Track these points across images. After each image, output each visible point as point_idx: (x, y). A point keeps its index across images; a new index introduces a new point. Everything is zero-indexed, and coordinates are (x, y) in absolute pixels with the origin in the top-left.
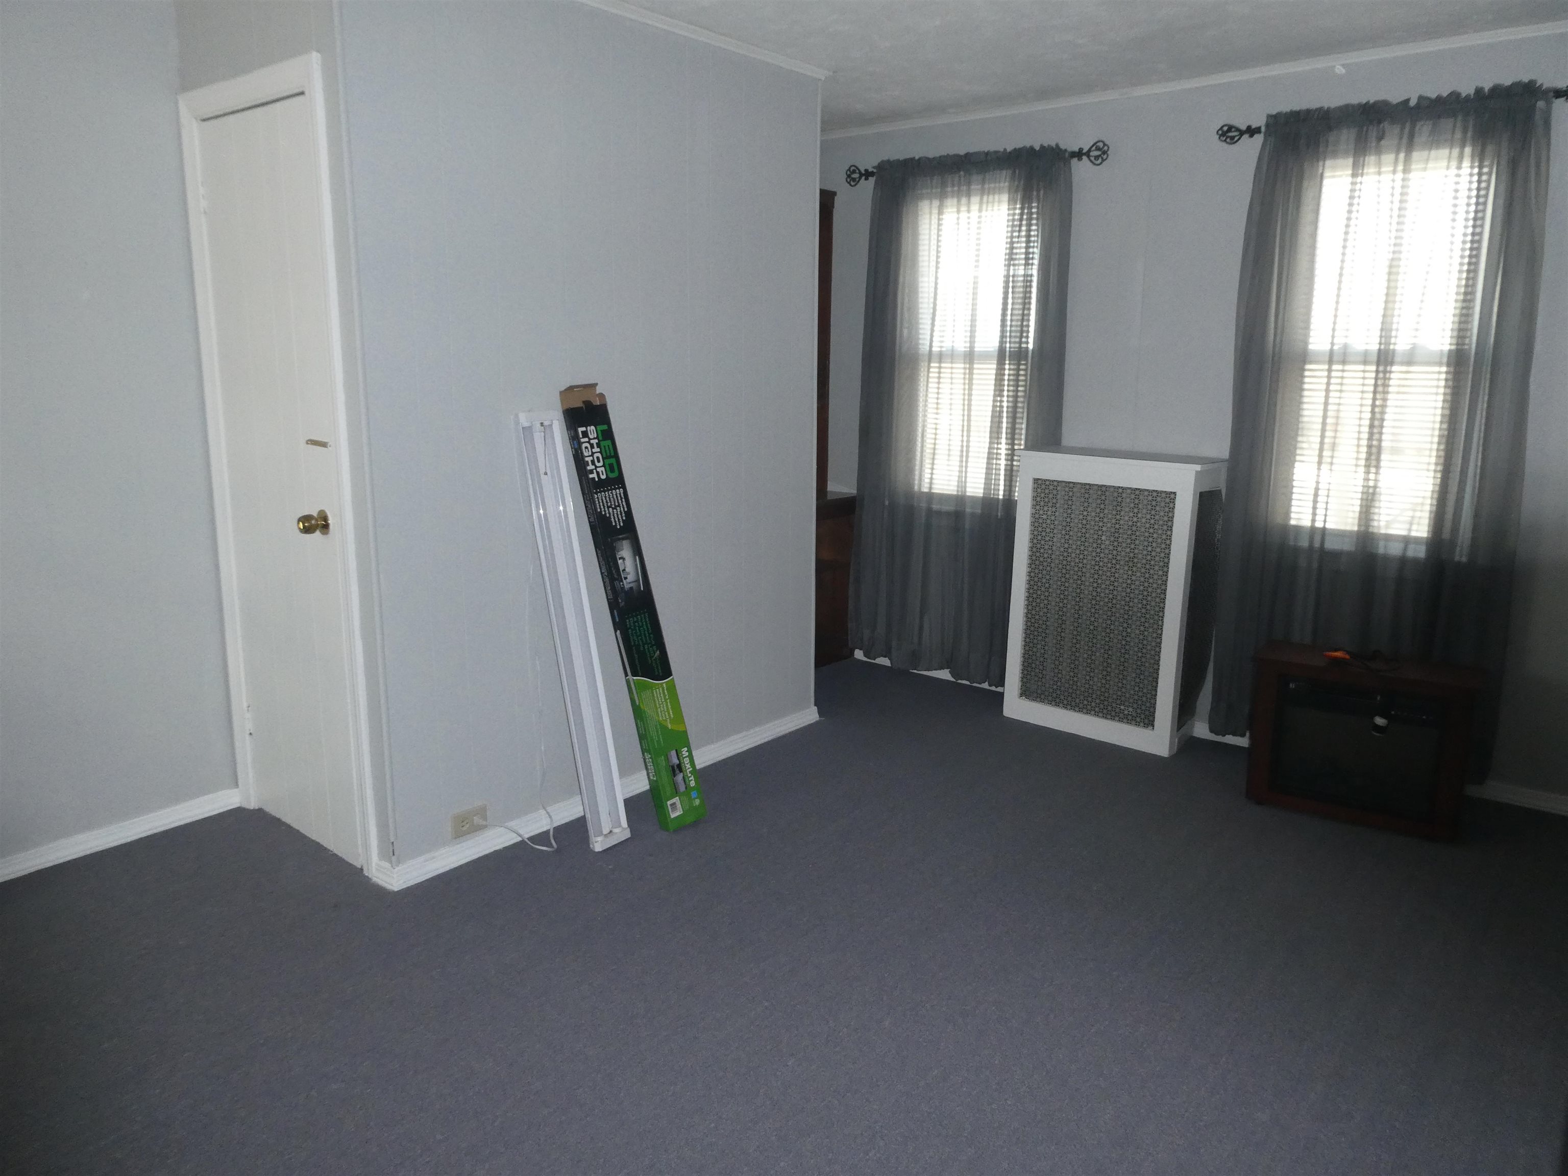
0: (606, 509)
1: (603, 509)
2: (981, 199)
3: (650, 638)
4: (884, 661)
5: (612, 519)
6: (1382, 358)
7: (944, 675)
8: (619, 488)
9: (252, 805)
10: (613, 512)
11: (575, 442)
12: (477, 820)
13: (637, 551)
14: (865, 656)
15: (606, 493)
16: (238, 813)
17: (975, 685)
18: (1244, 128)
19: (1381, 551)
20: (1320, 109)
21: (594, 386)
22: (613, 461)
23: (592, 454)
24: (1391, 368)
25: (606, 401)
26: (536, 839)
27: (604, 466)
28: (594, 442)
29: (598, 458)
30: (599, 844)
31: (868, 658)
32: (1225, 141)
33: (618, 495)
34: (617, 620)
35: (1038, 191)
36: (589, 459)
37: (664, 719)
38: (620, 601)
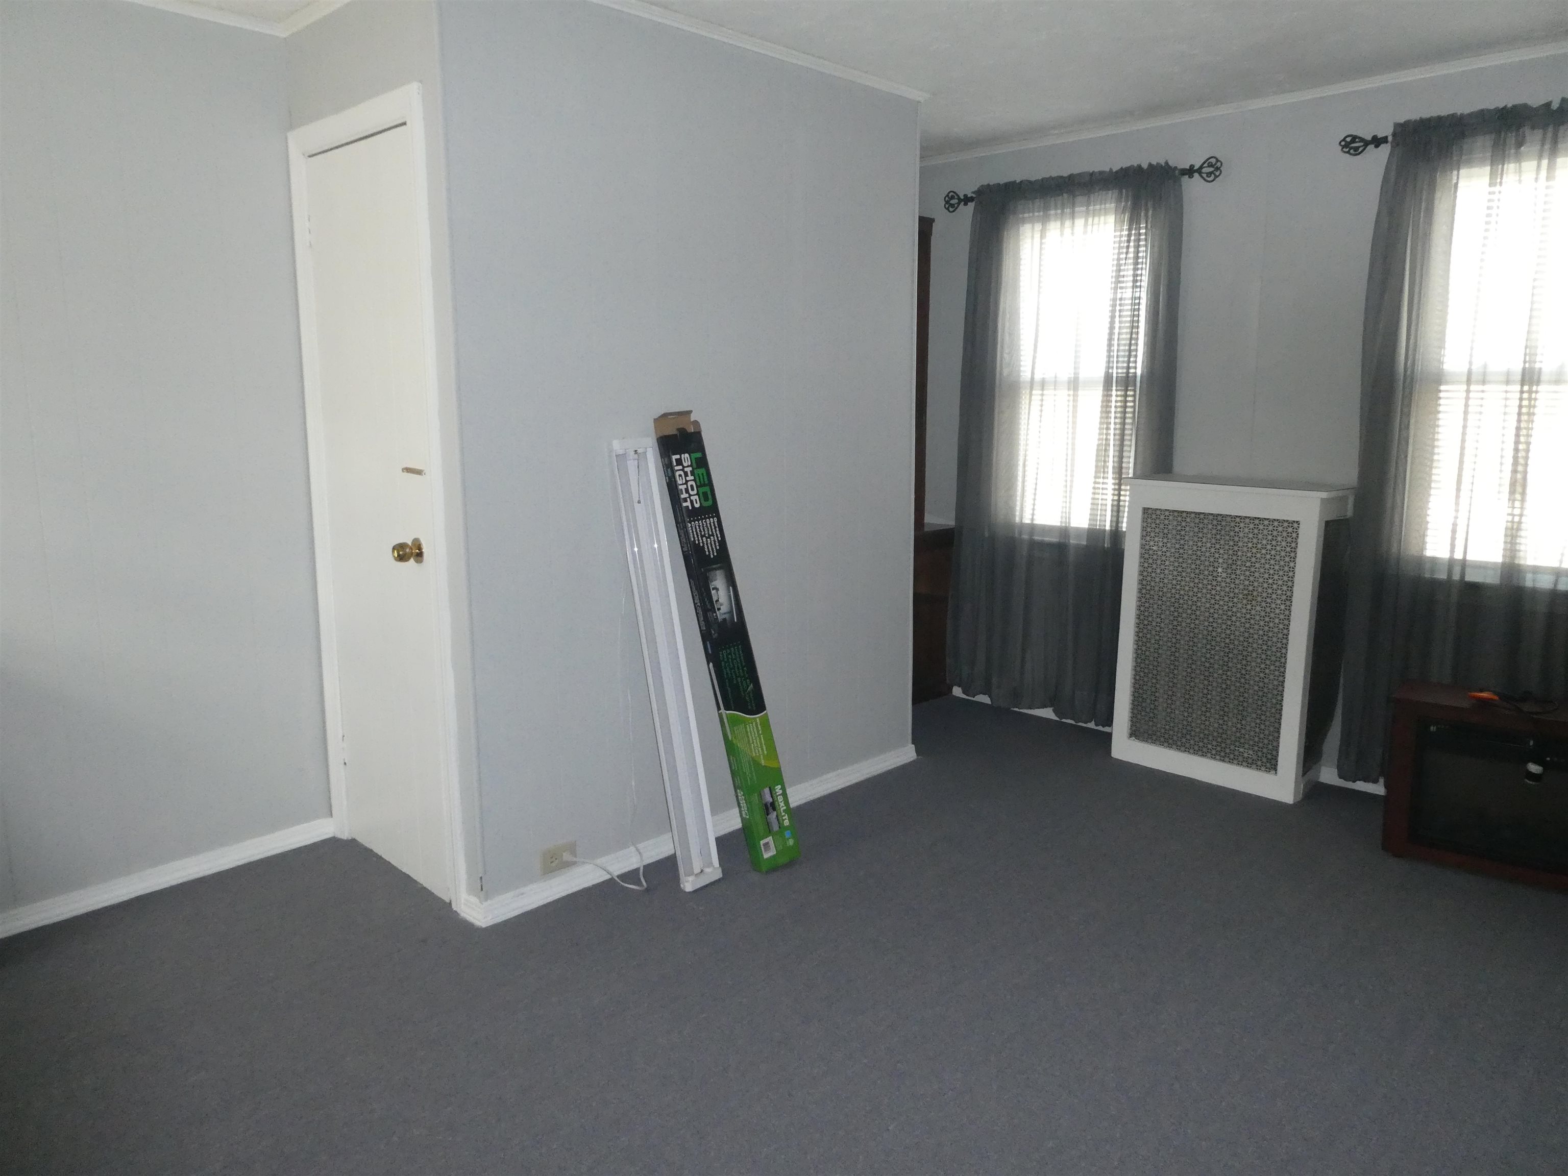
0: (700, 539)
1: (696, 539)
2: (1086, 221)
3: (743, 671)
4: (984, 699)
5: (706, 549)
6: (1527, 378)
7: (1047, 713)
8: (713, 517)
9: (345, 835)
10: (707, 541)
11: (669, 470)
12: (567, 857)
13: (731, 581)
14: (964, 693)
15: (700, 522)
16: (333, 844)
17: (1080, 724)
18: (1369, 138)
19: (1529, 583)
20: (1453, 116)
21: (689, 413)
22: (707, 489)
23: (686, 481)
24: (1537, 388)
25: (700, 429)
26: (625, 877)
27: (698, 494)
28: (688, 470)
29: (692, 486)
30: (689, 884)
31: (967, 695)
32: (1348, 152)
33: (712, 524)
34: (710, 652)
35: (1147, 211)
36: (683, 487)
37: (758, 755)
38: (713, 632)
